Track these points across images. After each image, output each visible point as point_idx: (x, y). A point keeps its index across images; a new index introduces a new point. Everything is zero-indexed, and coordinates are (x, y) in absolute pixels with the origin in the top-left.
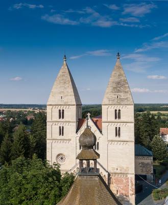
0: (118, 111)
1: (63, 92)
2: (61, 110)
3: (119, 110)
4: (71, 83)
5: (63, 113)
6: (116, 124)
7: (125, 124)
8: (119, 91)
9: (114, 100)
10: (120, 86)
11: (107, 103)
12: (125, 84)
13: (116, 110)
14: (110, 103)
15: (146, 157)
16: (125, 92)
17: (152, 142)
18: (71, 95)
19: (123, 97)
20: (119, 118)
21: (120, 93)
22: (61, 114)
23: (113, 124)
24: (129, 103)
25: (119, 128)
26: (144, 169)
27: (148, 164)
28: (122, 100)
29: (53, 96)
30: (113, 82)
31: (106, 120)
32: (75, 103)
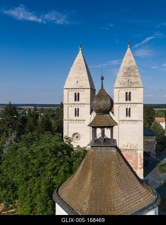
0: (128, 94)
1: (78, 77)
2: (77, 93)
3: (130, 93)
4: (85, 69)
5: (78, 96)
6: (127, 105)
7: (135, 105)
8: (129, 76)
9: (125, 84)
10: (130, 71)
11: (119, 86)
12: (135, 70)
13: (127, 93)
14: (122, 87)
15: (149, 137)
16: (135, 76)
17: (152, 126)
18: (85, 80)
19: (133, 81)
20: (130, 100)
21: (130, 78)
22: (77, 97)
23: (124, 105)
24: (139, 86)
25: (130, 109)
26: (148, 147)
27: (151, 142)
28: (132, 83)
29: (69, 80)
30: (124, 68)
31: (117, 102)
32: (89, 87)
